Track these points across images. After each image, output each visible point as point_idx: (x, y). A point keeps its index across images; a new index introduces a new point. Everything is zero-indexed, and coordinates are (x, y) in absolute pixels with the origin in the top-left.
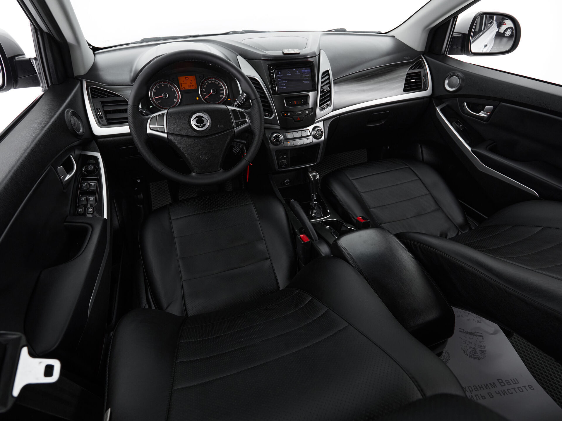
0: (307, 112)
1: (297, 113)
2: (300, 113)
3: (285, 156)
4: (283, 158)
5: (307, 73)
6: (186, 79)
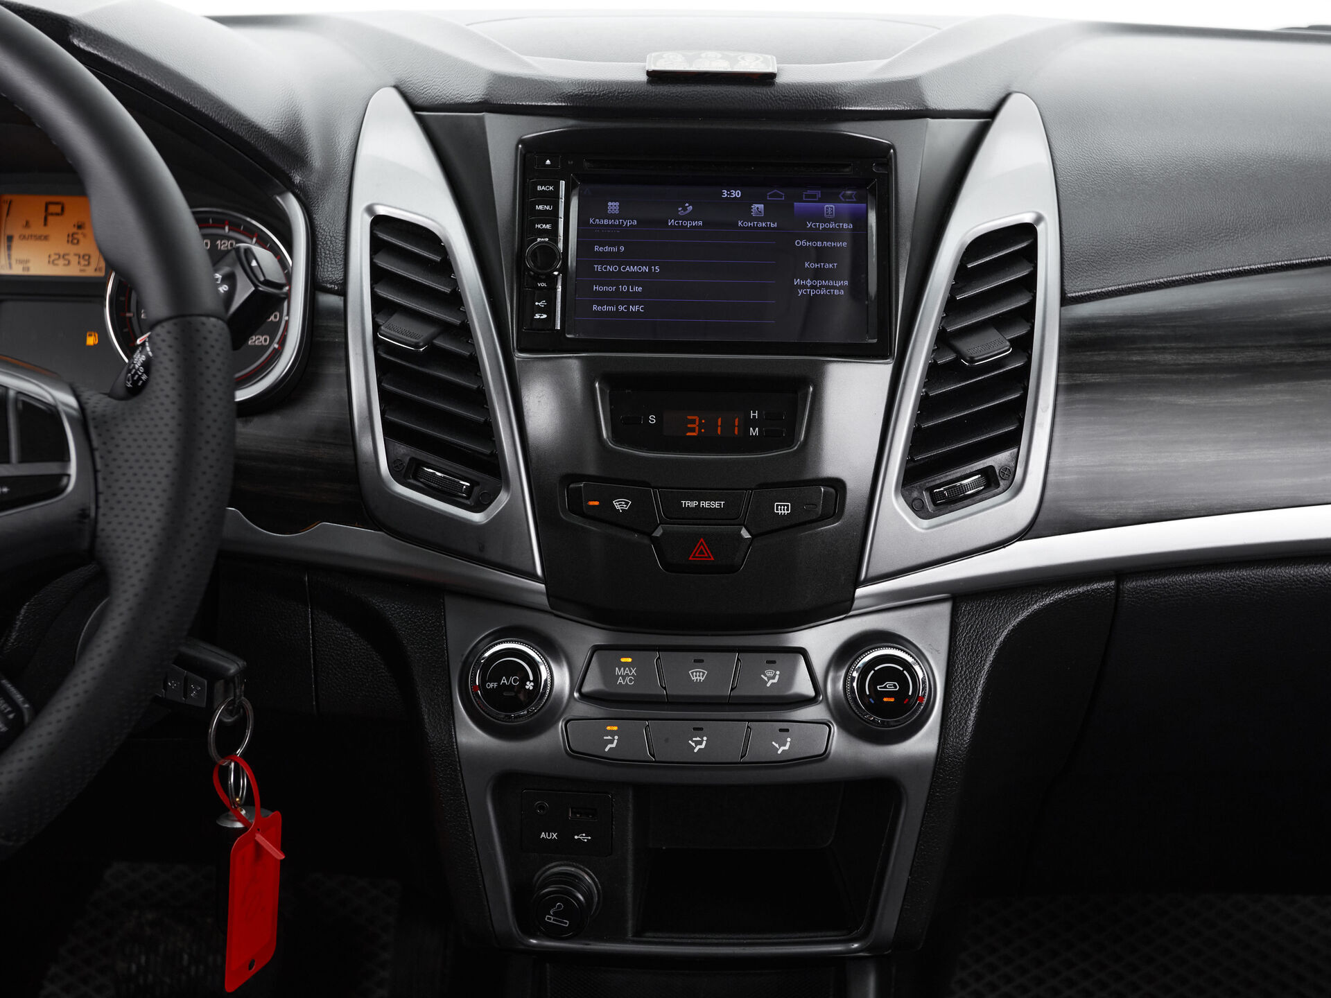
0: (783, 509)
1: (693, 504)
2: (715, 505)
3: (584, 837)
4: (566, 849)
5: (832, 225)
6: (47, 214)
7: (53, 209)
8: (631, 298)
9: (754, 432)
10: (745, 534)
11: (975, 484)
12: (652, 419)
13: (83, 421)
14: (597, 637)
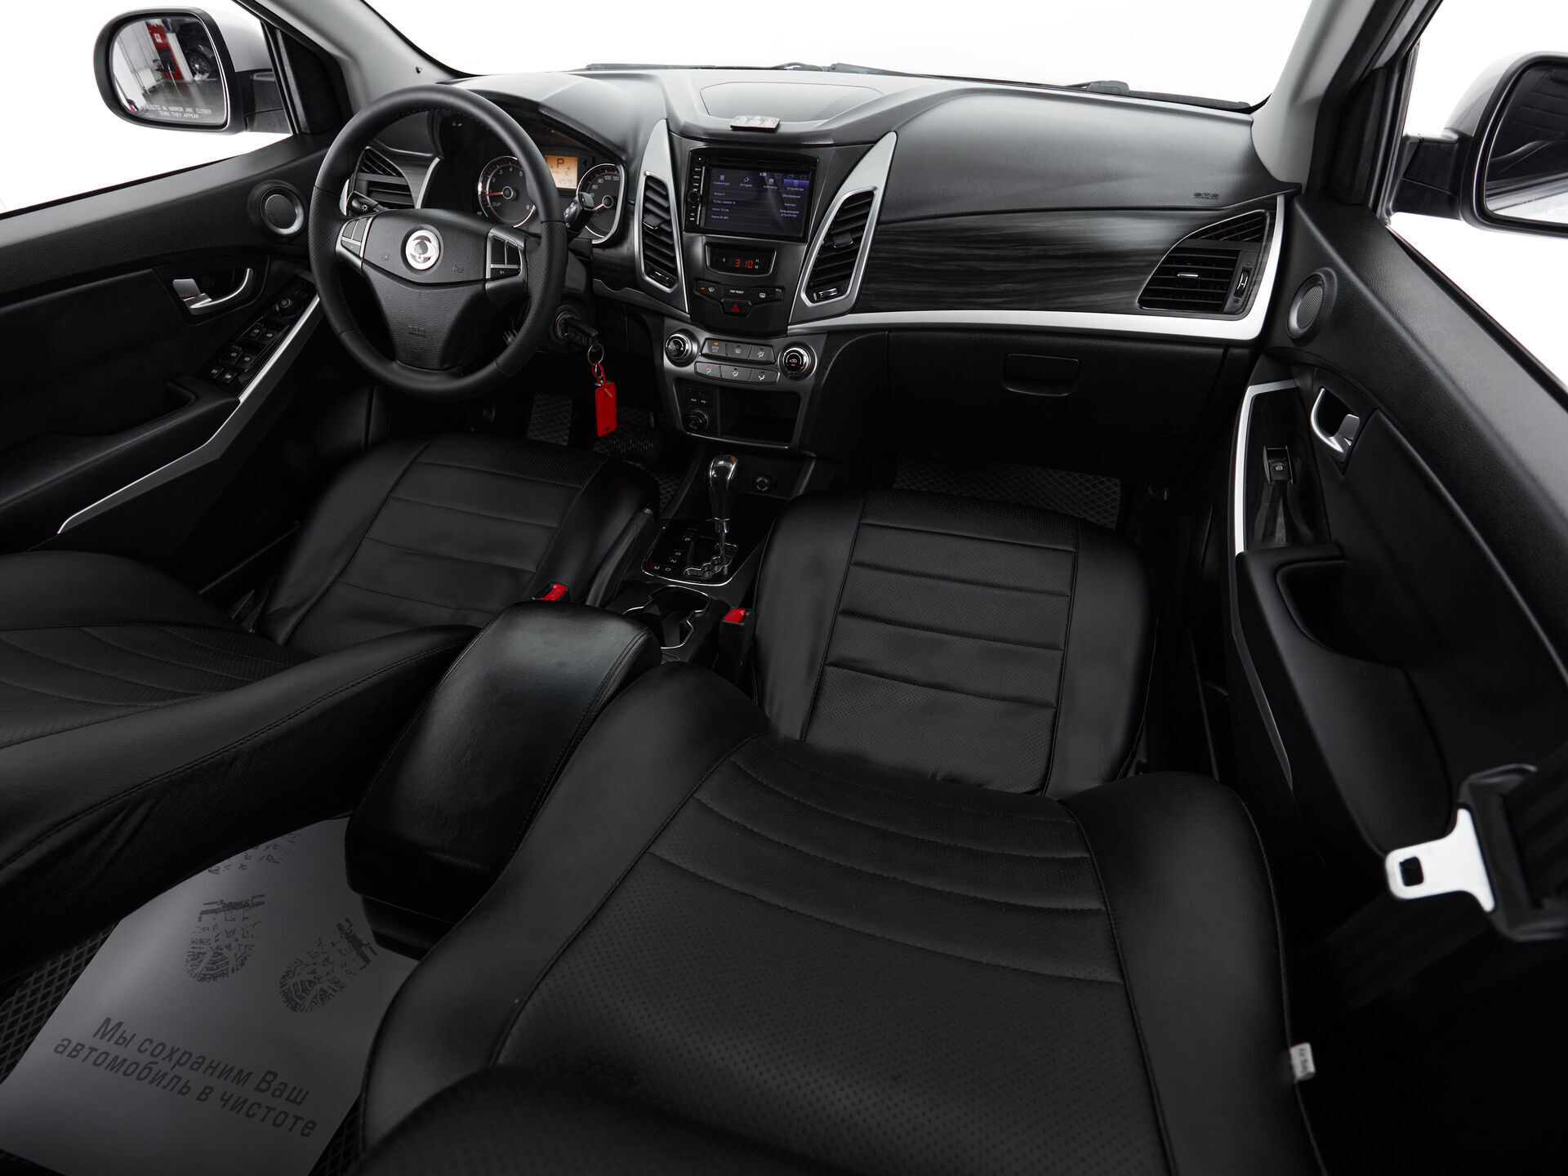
0: (763, 296)
1: (734, 291)
2: (741, 292)
3: (704, 402)
4: (699, 405)
5: (796, 189)
6: (558, 163)
7: (561, 161)
8: (724, 214)
9: (757, 267)
10: (750, 303)
11: (834, 292)
12: (724, 260)
13: (524, 252)
14: (707, 335)
